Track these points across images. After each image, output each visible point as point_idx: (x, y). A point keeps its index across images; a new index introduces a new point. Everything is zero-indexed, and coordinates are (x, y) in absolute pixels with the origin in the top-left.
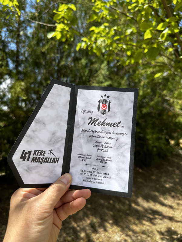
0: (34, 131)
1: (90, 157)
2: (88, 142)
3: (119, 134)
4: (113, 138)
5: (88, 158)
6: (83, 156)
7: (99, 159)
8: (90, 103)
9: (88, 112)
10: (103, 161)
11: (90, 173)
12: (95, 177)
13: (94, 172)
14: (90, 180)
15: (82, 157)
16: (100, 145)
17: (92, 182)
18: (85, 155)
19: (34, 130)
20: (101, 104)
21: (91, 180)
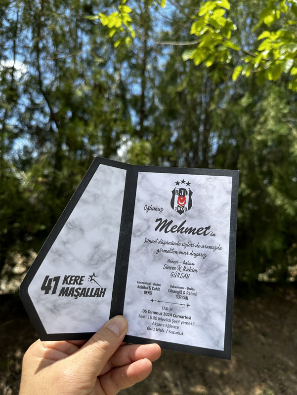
0: (64, 243)
1: (159, 287)
2: (155, 260)
3: (208, 247)
4: (197, 255)
5: (155, 289)
6: (146, 286)
7: (174, 292)
8: (157, 195)
9: (155, 209)
10: (180, 294)
11: (158, 316)
12: (168, 323)
13: (165, 314)
14: (158, 327)
15: (144, 288)
16: (176, 266)
17: (162, 331)
18: (149, 284)
19: (65, 241)
20: (177, 196)
21: (161, 328)
